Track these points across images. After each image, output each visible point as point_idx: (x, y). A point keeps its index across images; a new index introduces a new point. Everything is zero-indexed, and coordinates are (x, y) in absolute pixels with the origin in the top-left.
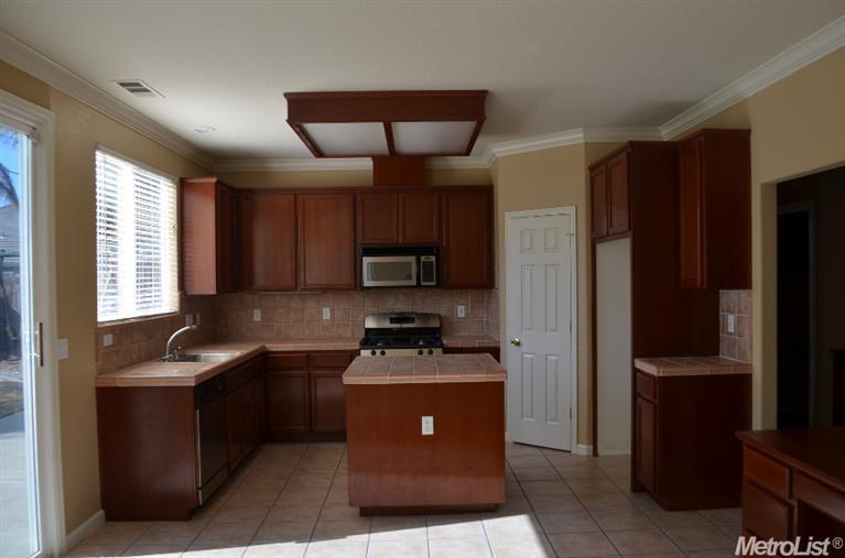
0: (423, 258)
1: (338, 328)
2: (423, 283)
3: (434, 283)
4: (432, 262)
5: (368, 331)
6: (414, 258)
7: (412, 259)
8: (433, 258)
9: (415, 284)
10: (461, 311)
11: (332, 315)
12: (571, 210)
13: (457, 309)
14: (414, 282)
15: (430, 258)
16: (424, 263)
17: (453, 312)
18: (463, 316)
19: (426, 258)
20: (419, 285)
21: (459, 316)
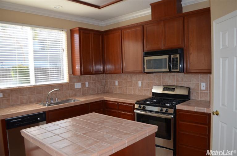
0: (172, 56)
1: (144, 91)
2: (172, 70)
3: (178, 70)
4: (177, 58)
5: (154, 93)
6: (168, 56)
7: (166, 57)
8: (178, 56)
9: (168, 71)
10: (203, 86)
11: (142, 85)
13: (201, 85)
14: (167, 70)
15: (176, 56)
16: (173, 59)
17: (199, 86)
18: (204, 89)
19: (174, 56)
20: (170, 71)
21: (202, 88)
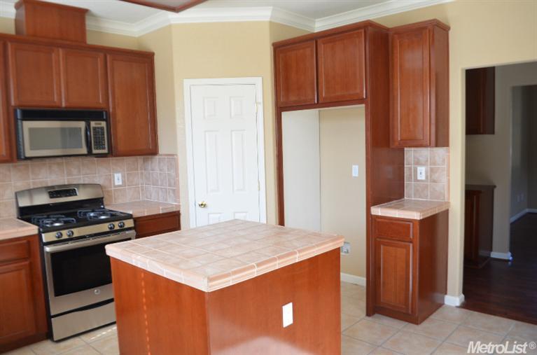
0: (93, 124)
2: (94, 152)
3: (106, 151)
4: (102, 128)
6: (84, 123)
7: (81, 125)
8: (103, 124)
9: (86, 152)
10: (118, 179)
12: (258, 80)
13: (114, 177)
14: (84, 151)
15: (100, 124)
16: (95, 129)
17: (110, 180)
18: (120, 183)
19: (96, 124)
20: (90, 153)
21: (117, 183)
